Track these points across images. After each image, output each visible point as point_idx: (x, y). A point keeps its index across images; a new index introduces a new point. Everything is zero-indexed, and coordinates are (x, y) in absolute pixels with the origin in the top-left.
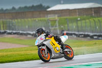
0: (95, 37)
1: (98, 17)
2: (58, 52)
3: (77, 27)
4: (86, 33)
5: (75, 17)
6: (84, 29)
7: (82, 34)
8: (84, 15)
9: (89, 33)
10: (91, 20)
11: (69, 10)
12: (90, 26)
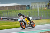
0: (16, 20)
1: (18, 10)
2: (29, 24)
3: (8, 15)
4: (12, 18)
5: (6, 10)
6: (11, 16)
7: (10, 19)
8: (11, 9)
9: (13, 18)
10: (14, 11)
11: (4, 7)
12: (14, 15)
